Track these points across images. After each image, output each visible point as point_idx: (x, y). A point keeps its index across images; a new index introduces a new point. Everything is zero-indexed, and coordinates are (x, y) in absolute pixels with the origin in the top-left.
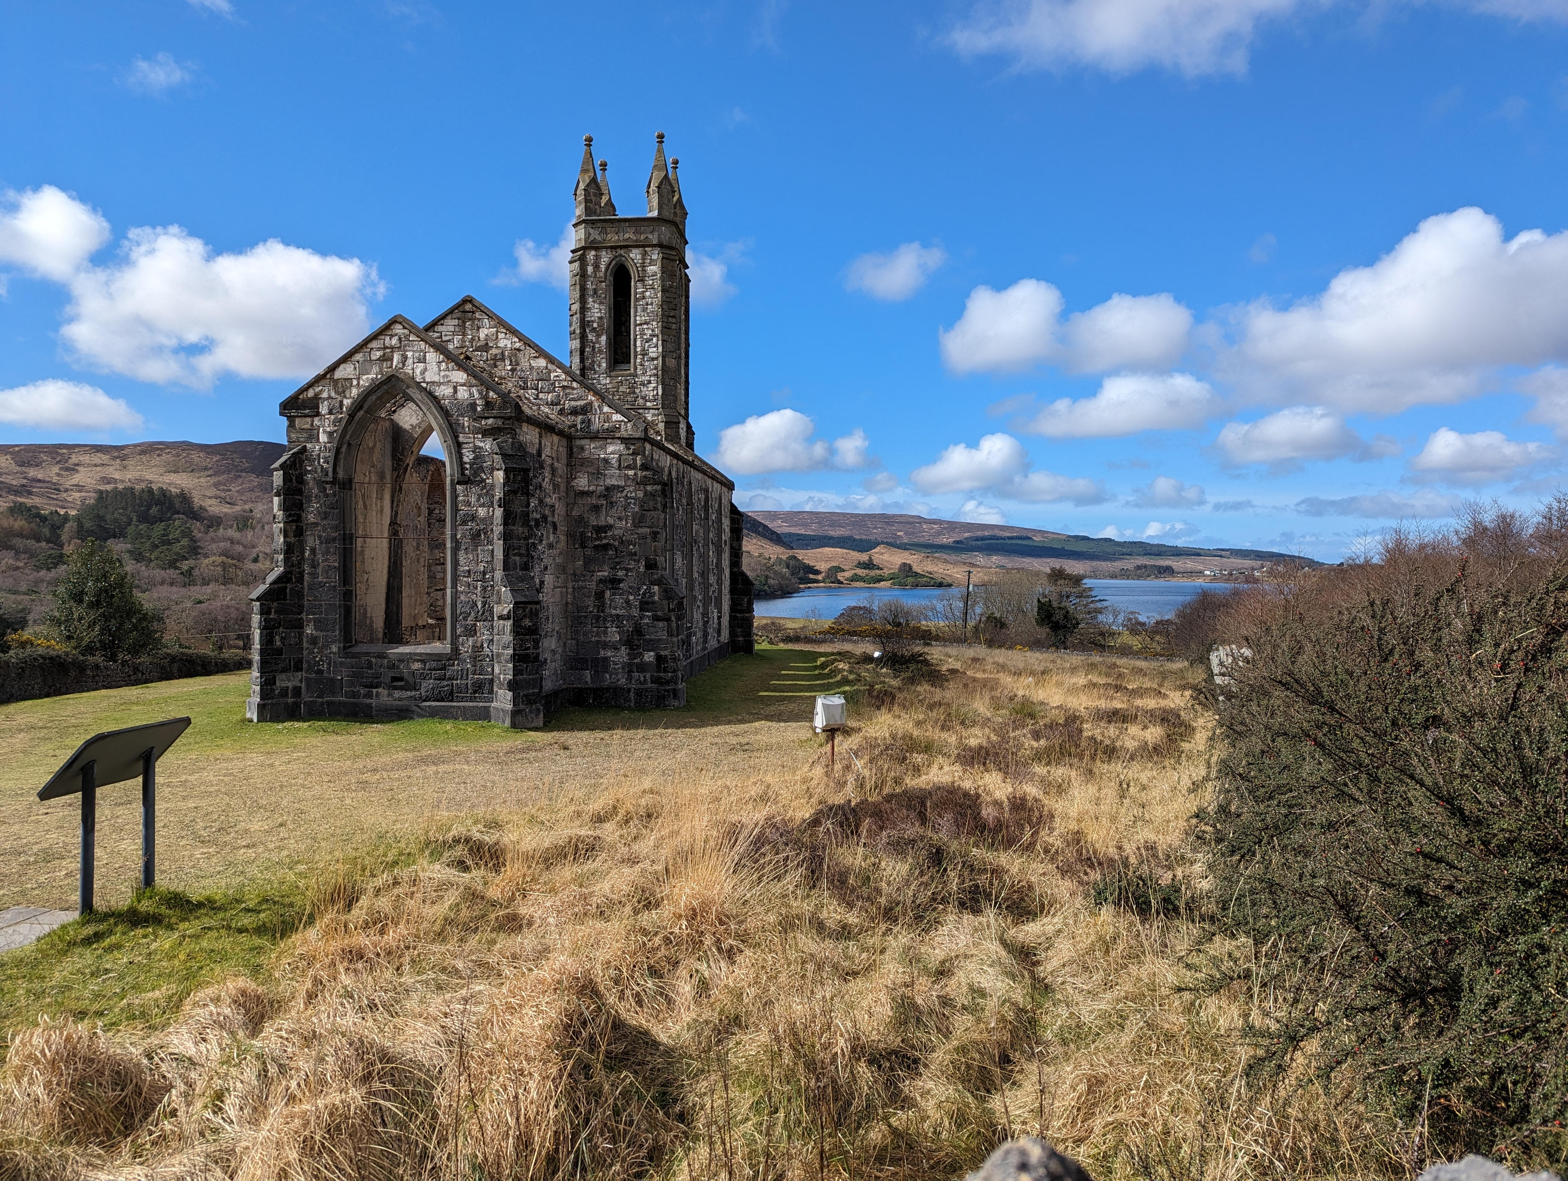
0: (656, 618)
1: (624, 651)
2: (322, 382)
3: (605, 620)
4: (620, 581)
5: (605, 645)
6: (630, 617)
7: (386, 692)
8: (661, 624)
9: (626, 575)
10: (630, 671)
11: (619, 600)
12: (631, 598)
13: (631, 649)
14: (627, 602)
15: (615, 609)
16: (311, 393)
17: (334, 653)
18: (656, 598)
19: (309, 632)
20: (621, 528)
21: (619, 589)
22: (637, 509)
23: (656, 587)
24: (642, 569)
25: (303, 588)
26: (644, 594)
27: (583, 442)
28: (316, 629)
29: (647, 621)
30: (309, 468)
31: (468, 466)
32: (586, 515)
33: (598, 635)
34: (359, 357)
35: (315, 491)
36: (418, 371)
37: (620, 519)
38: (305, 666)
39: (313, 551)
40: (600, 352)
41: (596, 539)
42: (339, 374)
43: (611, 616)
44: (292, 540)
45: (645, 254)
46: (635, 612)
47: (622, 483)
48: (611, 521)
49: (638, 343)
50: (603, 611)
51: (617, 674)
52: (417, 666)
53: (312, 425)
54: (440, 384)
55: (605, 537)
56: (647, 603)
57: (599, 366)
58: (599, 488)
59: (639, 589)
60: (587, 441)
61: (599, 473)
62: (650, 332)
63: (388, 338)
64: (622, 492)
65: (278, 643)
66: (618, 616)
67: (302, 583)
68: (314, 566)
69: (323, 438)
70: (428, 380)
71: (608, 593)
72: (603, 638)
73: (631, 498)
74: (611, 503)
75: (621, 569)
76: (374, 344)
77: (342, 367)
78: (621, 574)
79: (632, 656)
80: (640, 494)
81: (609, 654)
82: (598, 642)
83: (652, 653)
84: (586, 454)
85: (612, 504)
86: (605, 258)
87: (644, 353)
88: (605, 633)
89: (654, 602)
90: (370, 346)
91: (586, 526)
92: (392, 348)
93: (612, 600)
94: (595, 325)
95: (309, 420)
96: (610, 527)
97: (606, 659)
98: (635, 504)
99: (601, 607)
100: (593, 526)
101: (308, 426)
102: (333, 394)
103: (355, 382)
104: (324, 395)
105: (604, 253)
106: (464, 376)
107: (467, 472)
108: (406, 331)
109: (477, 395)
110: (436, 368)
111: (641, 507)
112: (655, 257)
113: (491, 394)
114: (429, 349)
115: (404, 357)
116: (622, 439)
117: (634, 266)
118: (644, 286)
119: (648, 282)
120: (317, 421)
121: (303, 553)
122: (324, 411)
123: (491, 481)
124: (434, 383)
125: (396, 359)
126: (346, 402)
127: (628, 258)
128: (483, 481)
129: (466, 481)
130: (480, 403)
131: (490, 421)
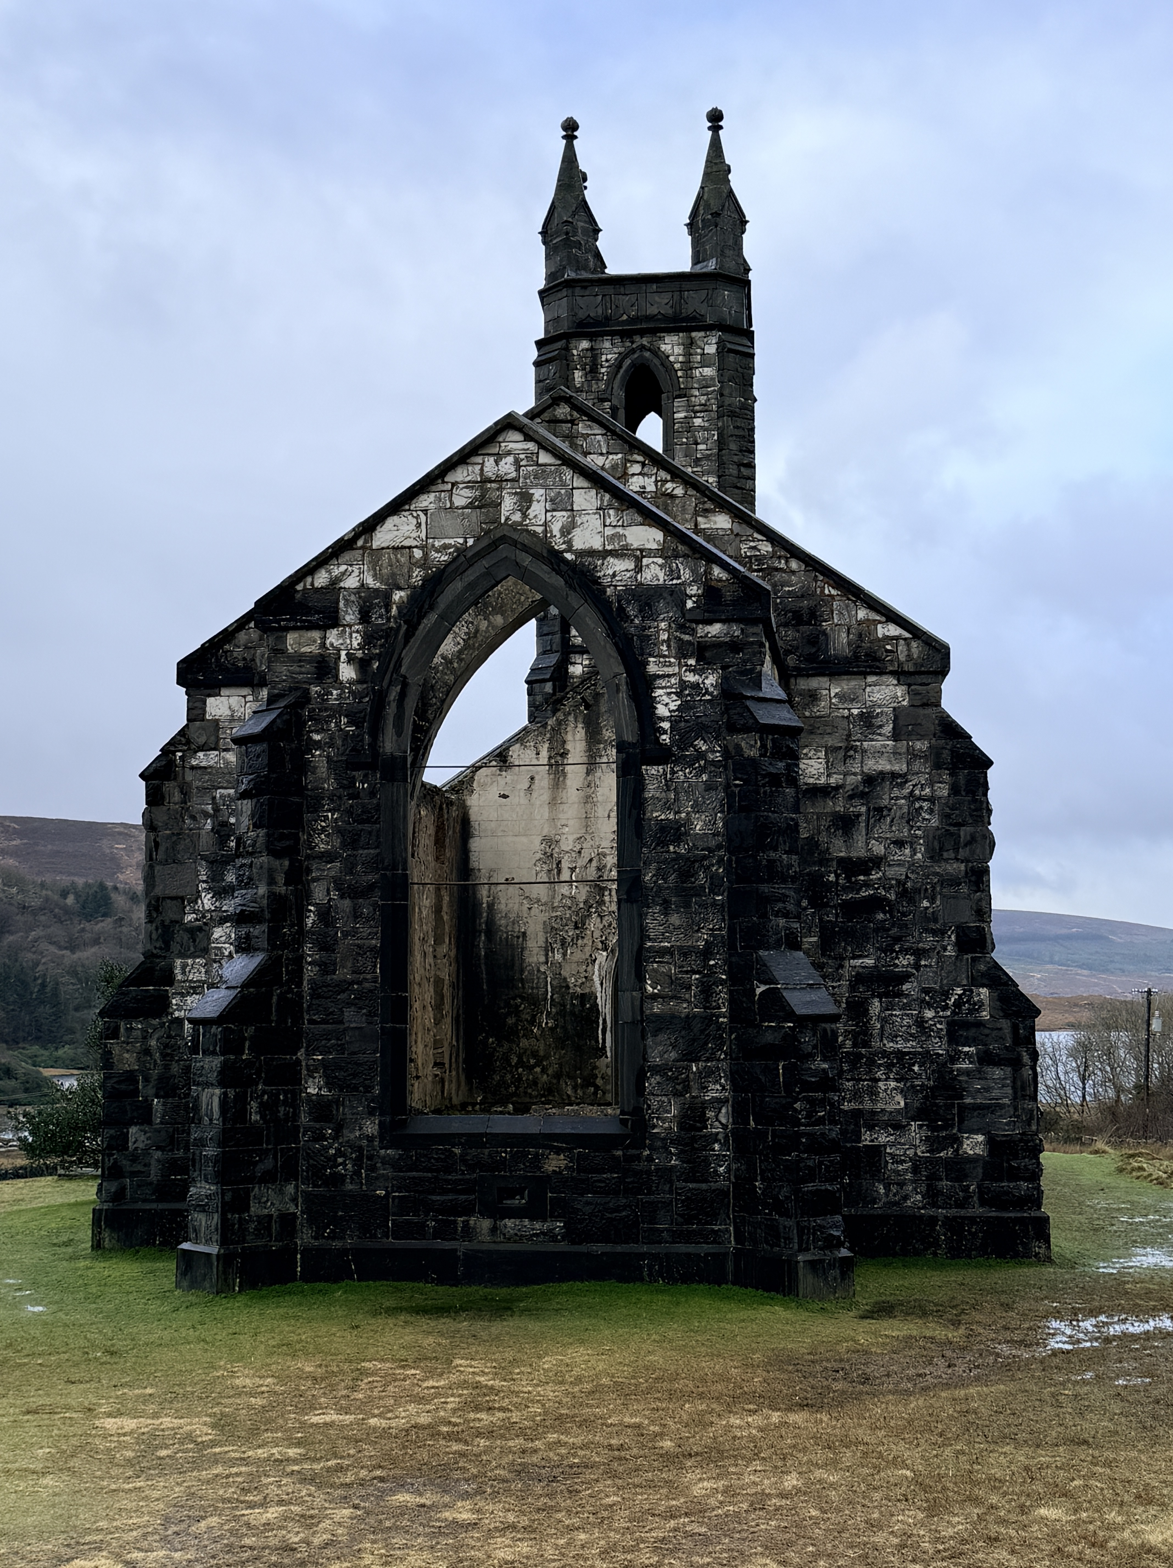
0: (986, 1059)
1: (916, 1132)
2: (347, 556)
3: (871, 1063)
4: (905, 977)
5: (872, 1121)
6: (926, 1057)
7: (486, 1224)
8: (997, 1073)
9: (917, 966)
10: (933, 1177)
11: (902, 1019)
12: (929, 1014)
13: (932, 1128)
14: (920, 1022)
15: (893, 1038)
16: (321, 579)
17: (370, 1139)
18: (985, 1015)
19: (312, 1091)
20: (900, 864)
21: (900, 994)
22: (935, 822)
23: (984, 991)
24: (950, 952)
25: (300, 995)
26: (958, 1004)
27: (814, 683)
28: (329, 1085)
29: (965, 1065)
30: (317, 737)
31: (666, 725)
32: (823, 838)
33: (856, 1095)
34: (427, 501)
35: (330, 785)
36: (556, 528)
37: (900, 844)
38: (303, 1165)
39: (325, 914)
41: (845, 889)
42: (383, 537)
43: (885, 1054)
44: (281, 889)
45: (689, 346)
46: (939, 1047)
47: (900, 767)
48: (879, 849)
50: (866, 1044)
51: (901, 1184)
52: (555, 1163)
53: (323, 645)
54: (605, 554)
55: (867, 885)
56: (966, 1025)
58: (851, 779)
59: (946, 995)
60: (823, 681)
61: (849, 748)
63: (490, 462)
64: (902, 785)
65: (255, 1117)
66: (900, 1055)
67: (299, 984)
68: (326, 945)
69: (347, 672)
70: (578, 545)
71: (875, 1007)
72: (868, 1105)
73: (920, 798)
74: (879, 810)
75: (905, 951)
76: (460, 474)
77: (391, 522)
78: (904, 961)
79: (936, 1145)
80: (943, 791)
81: (883, 1139)
82: (857, 1114)
83: (980, 1138)
84: (822, 708)
85: (879, 812)
86: (610, 353)
88: (873, 1093)
89: (980, 1024)
90: (451, 478)
91: (824, 861)
92: (500, 480)
93: (884, 1021)
95: (316, 635)
96: (877, 862)
97: (876, 1151)
98: (931, 811)
99: (862, 1036)
100: (841, 861)
101: (313, 649)
102: (370, 581)
103: (418, 554)
104: (351, 582)
105: (607, 344)
106: (659, 535)
107: (665, 738)
108: (531, 446)
109: (686, 575)
110: (595, 522)
111: (945, 817)
112: (711, 349)
113: (717, 571)
114: (579, 482)
115: (525, 500)
116: (900, 675)
117: (668, 367)
118: (690, 407)
119: (699, 398)
120: (333, 637)
121: (301, 918)
122: (350, 616)
123: (718, 757)
124: (591, 553)
125: (508, 504)
126: (398, 596)
127: (656, 352)
128: (701, 755)
129: (662, 756)
130: (693, 590)
131: (715, 629)
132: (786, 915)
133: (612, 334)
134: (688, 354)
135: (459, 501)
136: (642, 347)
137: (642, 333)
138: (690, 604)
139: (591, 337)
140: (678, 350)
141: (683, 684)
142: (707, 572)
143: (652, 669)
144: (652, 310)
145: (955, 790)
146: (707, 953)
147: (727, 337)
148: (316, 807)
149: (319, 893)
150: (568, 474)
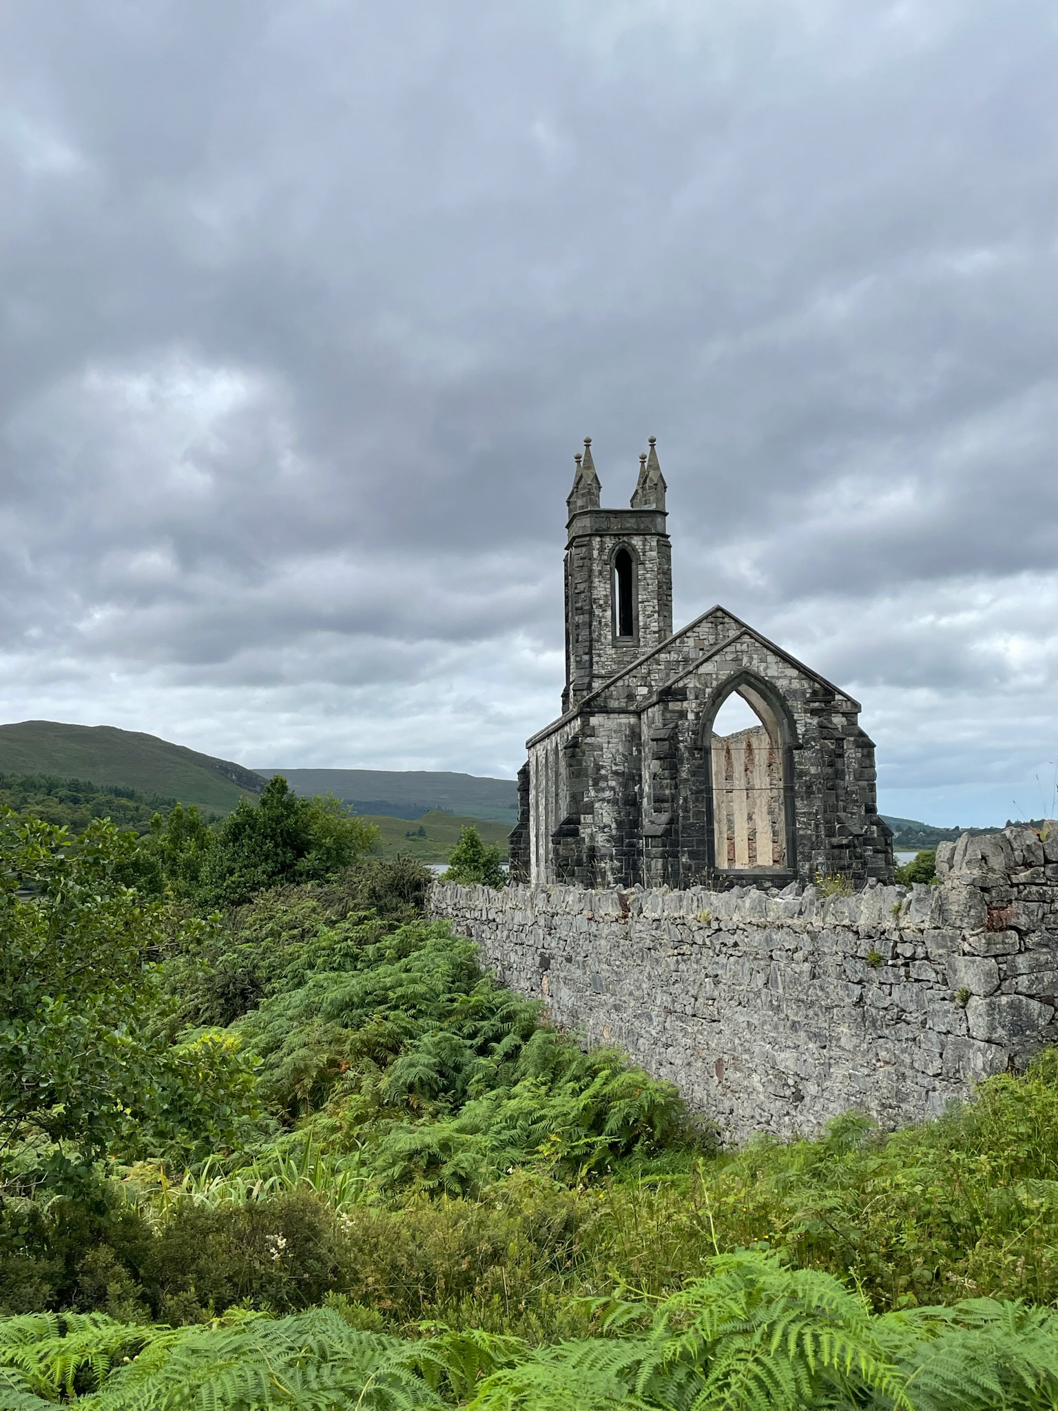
2: (689, 676)
16: (681, 684)
18: (875, 835)
19: (683, 860)
25: (679, 828)
28: (690, 858)
30: (681, 739)
31: (801, 737)
34: (716, 658)
35: (686, 755)
36: (761, 669)
39: (685, 799)
40: (606, 625)
42: (701, 670)
45: (645, 541)
49: (641, 618)
53: (682, 707)
54: (779, 678)
56: (869, 839)
57: (605, 638)
62: (651, 608)
63: (738, 645)
67: (679, 824)
68: (686, 810)
69: (691, 717)
70: (769, 674)
76: (728, 649)
77: (705, 665)
80: (859, 755)
86: (609, 543)
87: (646, 627)
89: (874, 839)
92: (742, 652)
94: (601, 602)
95: (679, 703)
101: (678, 708)
102: (698, 685)
103: (714, 676)
104: (691, 685)
105: (608, 539)
107: (801, 741)
108: (753, 640)
109: (806, 686)
110: (775, 667)
111: (860, 764)
112: (654, 544)
113: (817, 685)
114: (769, 653)
115: (751, 658)
117: (634, 549)
118: (645, 569)
119: (648, 565)
120: (685, 704)
121: (678, 801)
122: (691, 696)
123: (818, 747)
124: (773, 677)
125: (745, 660)
126: (708, 690)
127: (630, 544)
128: (813, 747)
129: (800, 747)
130: (809, 691)
131: (817, 704)
133: (610, 535)
134: (644, 545)
135: (728, 659)
136: (624, 542)
137: (624, 535)
138: (808, 695)
139: (601, 536)
140: (640, 543)
141: (806, 723)
143: (795, 718)
144: (628, 525)
146: (817, 814)
147: (661, 538)
148: (682, 763)
149: (683, 793)
150: (765, 650)
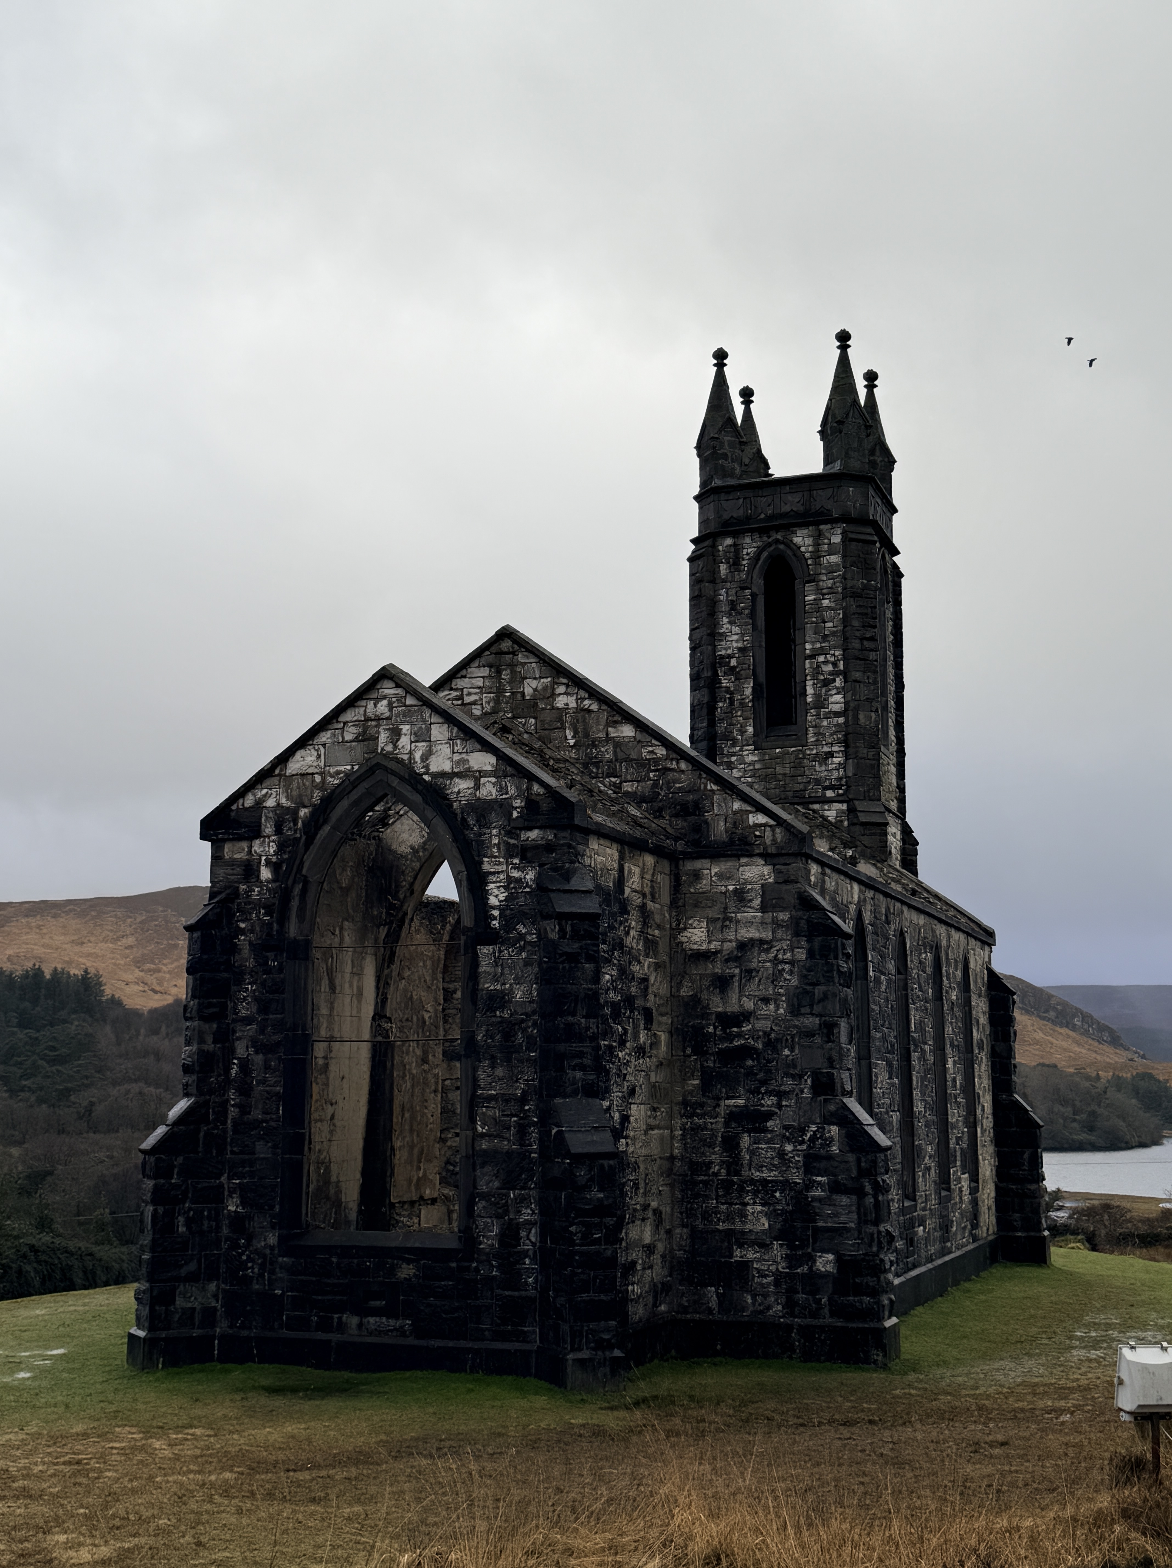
0: (836, 1188)
1: (778, 1250)
2: (267, 782)
3: (741, 1189)
4: (769, 1115)
5: (742, 1239)
6: (786, 1185)
7: (354, 1320)
8: (845, 1200)
9: (780, 1106)
10: (792, 1291)
11: (766, 1151)
12: (789, 1148)
13: (791, 1247)
14: (782, 1154)
15: (759, 1168)
16: (249, 800)
17: (272, 1248)
19: (232, 1208)
20: (766, 1017)
21: (765, 1130)
22: (794, 982)
23: (834, 1129)
24: (807, 1094)
25: (225, 1131)
26: (813, 1139)
27: (698, 864)
28: (243, 1204)
29: (818, 1193)
30: (242, 925)
31: (496, 913)
32: (704, 996)
33: (729, 1218)
34: (325, 737)
35: (250, 963)
36: (418, 756)
37: (766, 1000)
38: (223, 1268)
39: (245, 1066)
40: (743, 707)
41: (722, 1039)
42: (294, 766)
43: (753, 1182)
44: (209, 1046)
45: (818, 537)
46: (797, 1177)
47: (767, 935)
48: (749, 1005)
49: (810, 688)
50: (738, 1173)
51: (765, 1296)
52: (406, 1271)
53: (250, 852)
54: (453, 775)
55: (740, 1035)
56: (817, 1158)
57: (742, 732)
58: (727, 946)
59: (803, 1130)
60: (706, 863)
61: (726, 918)
63: (371, 704)
64: (767, 951)
65: (182, 1229)
66: (764, 1182)
67: (224, 1123)
68: (245, 1090)
69: (265, 874)
70: (433, 768)
71: (746, 1140)
72: (738, 1226)
73: (783, 962)
74: (749, 971)
75: (770, 1093)
76: (350, 716)
77: (299, 754)
78: (769, 1102)
79: (792, 1260)
80: (801, 955)
81: (751, 1255)
82: (730, 1233)
83: (831, 1257)
84: (704, 885)
85: (749, 974)
86: (750, 547)
87: (820, 705)
88: (743, 1215)
89: (830, 1157)
90: (343, 718)
91: (705, 1015)
92: (378, 719)
93: (752, 1153)
94: (734, 662)
95: (245, 845)
96: (746, 1016)
97: (745, 1265)
98: (791, 973)
99: (734, 1165)
100: (719, 1015)
101: (243, 856)
102: (283, 801)
103: (318, 779)
104: (271, 803)
105: (748, 540)
106: (493, 760)
107: (495, 923)
108: (400, 691)
109: (512, 791)
110: (446, 750)
111: (803, 977)
112: (837, 539)
113: (536, 788)
114: (435, 719)
115: (396, 734)
116: (767, 857)
117: (800, 557)
118: (819, 591)
119: (826, 582)
120: (257, 846)
121: (228, 1070)
122: (268, 829)
123: (533, 938)
124: (443, 775)
125: (383, 737)
126: (303, 812)
127: (789, 544)
128: (522, 937)
129: (491, 937)
130: (518, 803)
131: (534, 834)
132: (583, 1068)
133: (752, 531)
134: (817, 544)
135: (348, 737)
136: (777, 541)
137: (777, 529)
138: (515, 814)
139: (734, 534)
140: (809, 541)
141: (510, 879)
142: (529, 788)
143: (486, 867)
144: (786, 508)
145: (811, 954)
146: (523, 1100)
147: (852, 528)
148: (240, 982)
149: (241, 1049)
150: (427, 713)
